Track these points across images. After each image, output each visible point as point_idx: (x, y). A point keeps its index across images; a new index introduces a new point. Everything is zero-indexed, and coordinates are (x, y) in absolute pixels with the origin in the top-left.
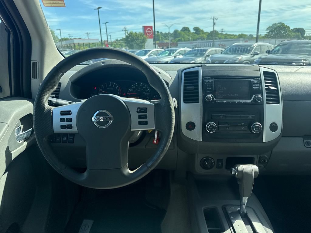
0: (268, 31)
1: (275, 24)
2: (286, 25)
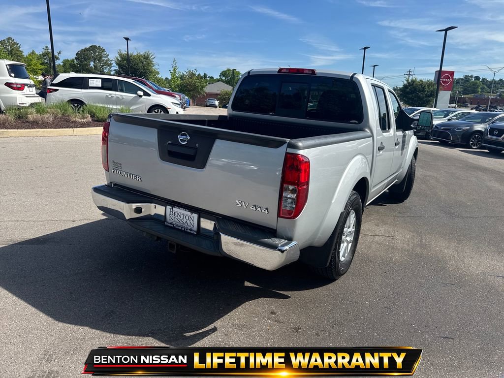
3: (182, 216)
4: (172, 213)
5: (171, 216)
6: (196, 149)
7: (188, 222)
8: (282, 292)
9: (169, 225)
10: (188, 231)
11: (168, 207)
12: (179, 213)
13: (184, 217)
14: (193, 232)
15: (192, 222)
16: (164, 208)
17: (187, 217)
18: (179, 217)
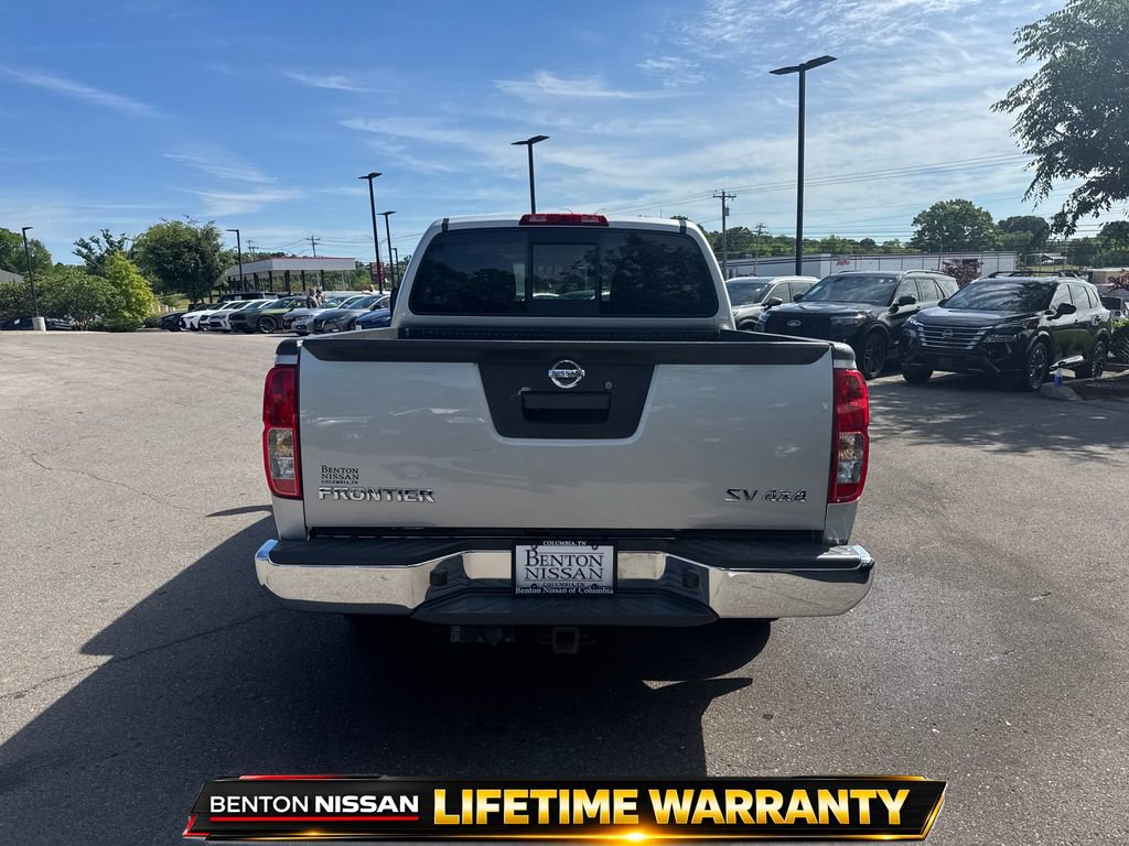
0: (919, 227)
1: (942, 206)
2: (976, 208)
3: (566, 562)
4: (533, 561)
5: (532, 569)
6: (607, 392)
7: (586, 571)
8: (727, 676)
9: (530, 591)
10: (590, 591)
11: (521, 550)
12: (557, 556)
13: (573, 560)
14: (604, 591)
15: (596, 567)
16: (507, 555)
17: (582, 561)
18: (558, 565)
